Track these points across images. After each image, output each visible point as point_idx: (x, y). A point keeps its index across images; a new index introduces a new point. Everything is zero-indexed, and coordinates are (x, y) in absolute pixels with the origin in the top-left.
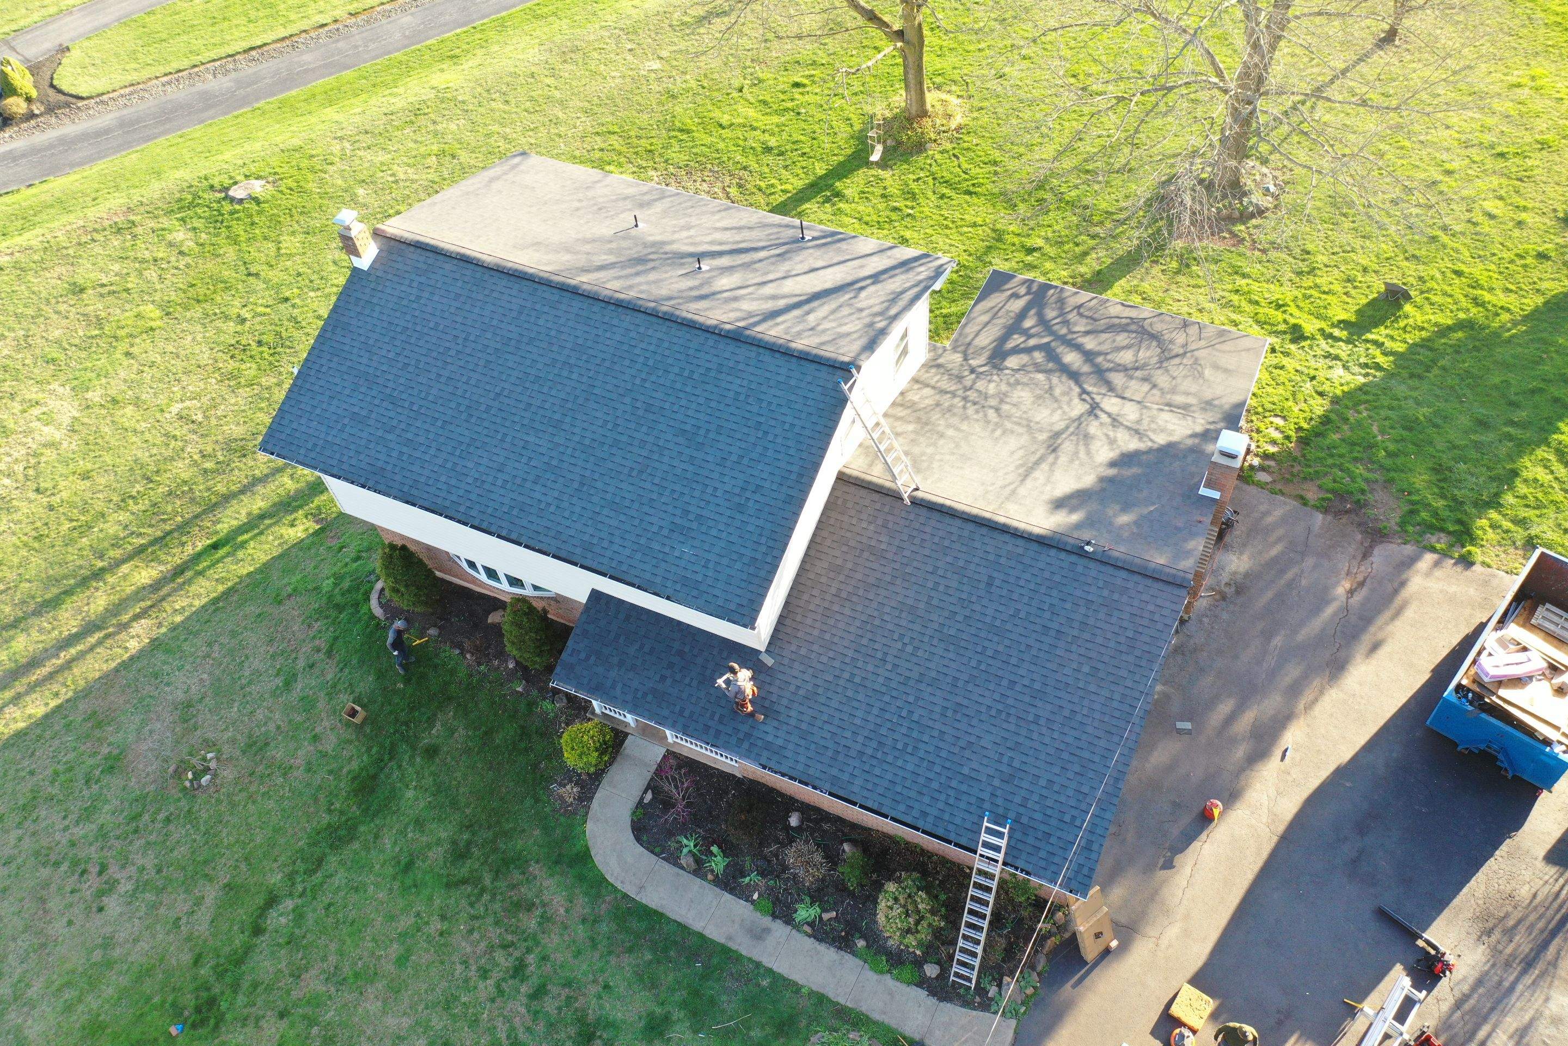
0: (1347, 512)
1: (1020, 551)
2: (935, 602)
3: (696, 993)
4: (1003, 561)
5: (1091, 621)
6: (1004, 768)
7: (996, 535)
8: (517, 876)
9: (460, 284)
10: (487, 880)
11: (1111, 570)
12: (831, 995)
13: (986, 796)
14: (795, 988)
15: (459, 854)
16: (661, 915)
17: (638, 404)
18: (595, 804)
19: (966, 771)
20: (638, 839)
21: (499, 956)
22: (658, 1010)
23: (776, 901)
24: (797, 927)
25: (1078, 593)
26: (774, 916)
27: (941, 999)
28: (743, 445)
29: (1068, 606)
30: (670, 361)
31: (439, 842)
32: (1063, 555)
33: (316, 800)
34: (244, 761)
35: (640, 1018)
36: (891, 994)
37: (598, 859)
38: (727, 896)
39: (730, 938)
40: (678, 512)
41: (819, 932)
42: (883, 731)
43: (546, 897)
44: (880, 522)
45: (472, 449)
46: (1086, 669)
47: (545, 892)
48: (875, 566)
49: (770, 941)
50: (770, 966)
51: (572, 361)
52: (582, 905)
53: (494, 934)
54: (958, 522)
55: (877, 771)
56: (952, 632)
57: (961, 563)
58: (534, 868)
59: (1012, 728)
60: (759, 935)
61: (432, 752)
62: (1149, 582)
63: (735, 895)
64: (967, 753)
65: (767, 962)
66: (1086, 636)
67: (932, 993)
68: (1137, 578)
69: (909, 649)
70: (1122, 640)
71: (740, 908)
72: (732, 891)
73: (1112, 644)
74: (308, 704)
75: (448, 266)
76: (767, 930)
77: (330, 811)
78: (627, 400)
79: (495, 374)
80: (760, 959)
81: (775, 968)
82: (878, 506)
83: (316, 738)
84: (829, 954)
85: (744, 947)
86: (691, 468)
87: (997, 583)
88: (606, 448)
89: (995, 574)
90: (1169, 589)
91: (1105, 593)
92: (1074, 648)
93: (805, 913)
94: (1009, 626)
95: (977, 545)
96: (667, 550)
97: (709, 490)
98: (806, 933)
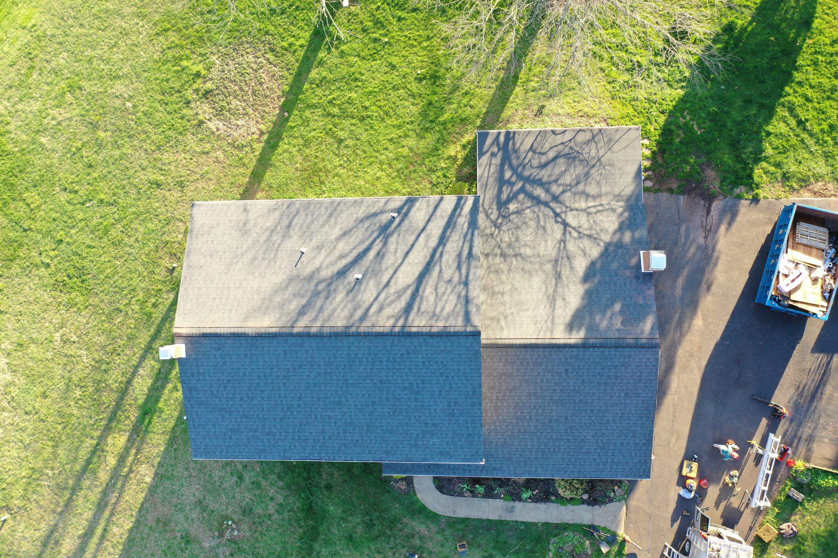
0: (694, 189)
1: (576, 353)
2: (544, 388)
3: (497, 542)
4: (569, 360)
5: (619, 374)
6: (600, 444)
7: (561, 349)
8: (400, 526)
9: (242, 349)
10: (388, 532)
11: (621, 349)
12: (550, 522)
13: (597, 457)
14: (535, 524)
15: (370, 525)
16: (468, 519)
17: (375, 381)
18: (416, 485)
19: (584, 450)
20: (442, 492)
22: (486, 554)
23: (512, 494)
24: (525, 501)
25: (609, 363)
26: (514, 500)
27: (593, 505)
28: (439, 386)
29: (606, 370)
30: (380, 356)
31: (358, 524)
32: (596, 349)
33: (292, 525)
34: (246, 519)
36: (573, 511)
37: (430, 508)
38: (491, 500)
39: (500, 516)
40: (423, 425)
41: (534, 499)
42: (542, 447)
43: (417, 529)
44: (503, 360)
45: (303, 427)
46: (623, 395)
48: (510, 380)
49: (517, 510)
51: (329, 371)
52: (434, 528)
54: (541, 350)
55: (546, 463)
56: (557, 398)
57: (550, 367)
58: (405, 520)
59: (598, 428)
60: (511, 510)
61: (329, 487)
62: (640, 349)
63: (494, 499)
64: (582, 444)
65: (520, 519)
66: (619, 381)
67: (589, 504)
68: (634, 349)
69: (540, 411)
70: (635, 377)
71: (498, 503)
72: (492, 498)
73: (631, 381)
74: (257, 485)
75: (229, 341)
76: (513, 507)
77: (301, 527)
78: (368, 381)
79: (292, 388)
80: (516, 519)
81: (523, 521)
82: (500, 354)
83: (272, 499)
84: (542, 506)
85: (508, 517)
86: (418, 404)
87: (570, 371)
88: (370, 407)
89: (568, 367)
90: (649, 350)
91: (622, 360)
92: (614, 387)
93: (525, 496)
94: (582, 388)
95: (555, 357)
96: (426, 443)
97: (433, 411)
98: (528, 502)
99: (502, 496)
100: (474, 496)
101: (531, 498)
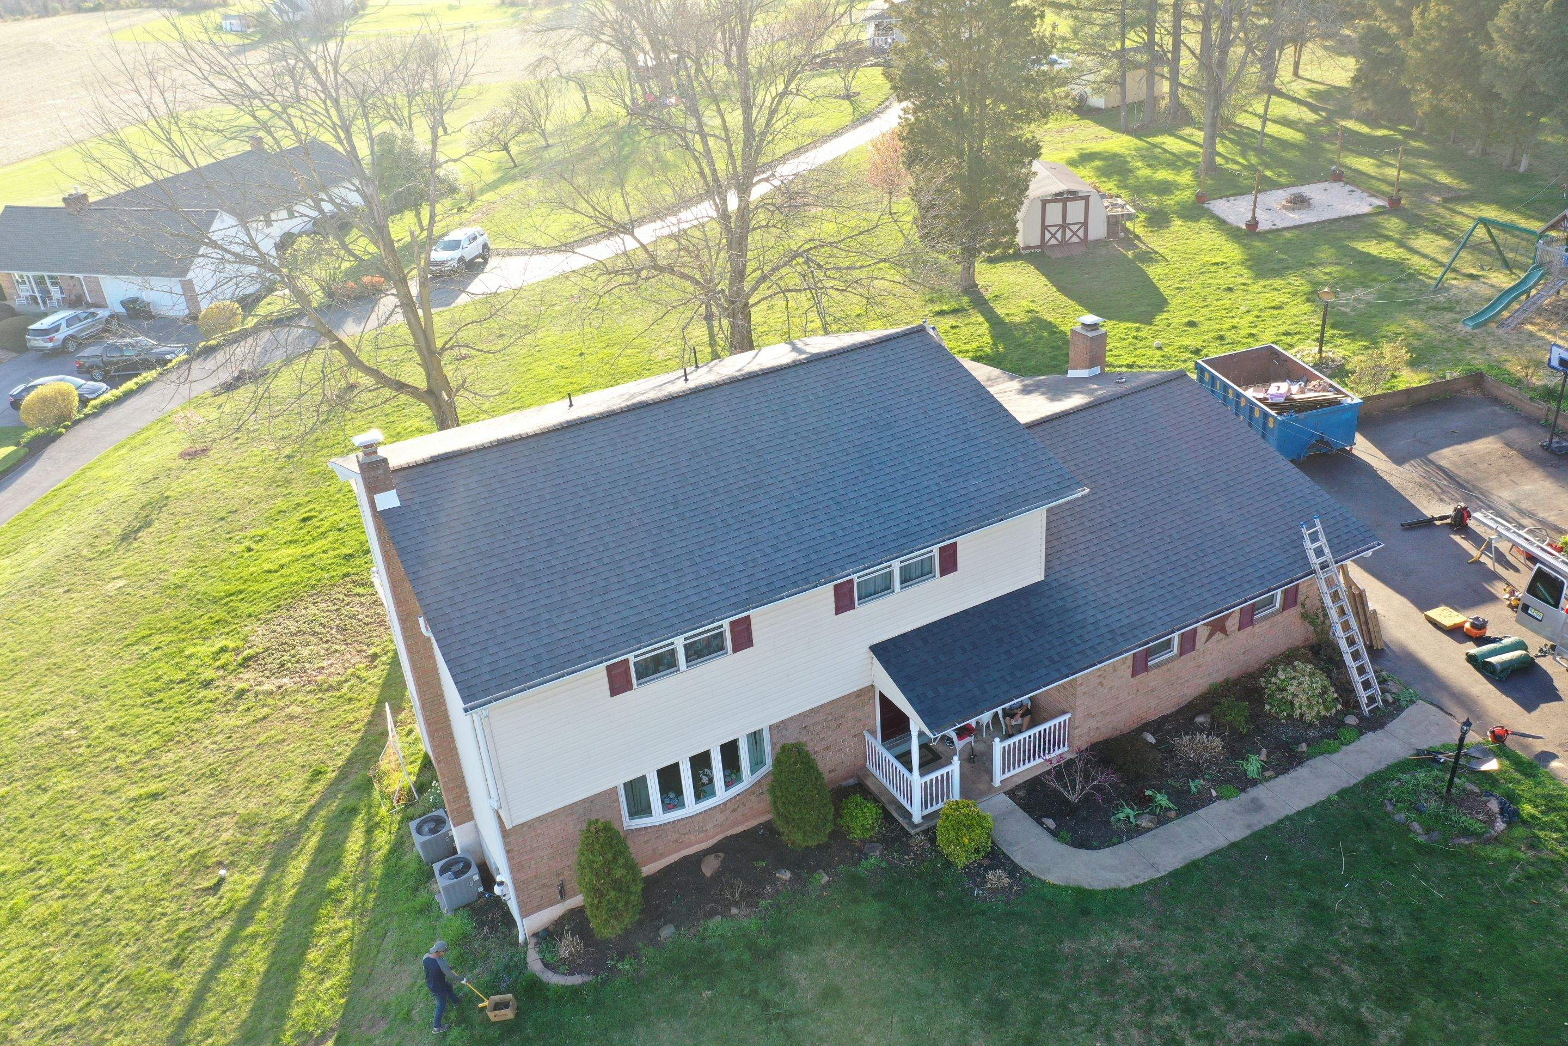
3: (1297, 872)
4: (1089, 428)
5: (1173, 422)
6: (1253, 520)
8: (1065, 967)
9: (522, 460)
10: (1051, 997)
11: (1144, 393)
12: (1346, 785)
14: (1325, 803)
15: (995, 1014)
16: (1194, 863)
17: (804, 434)
18: (1026, 865)
19: (1241, 538)
20: (1093, 848)
22: (1301, 907)
23: (1228, 782)
24: (1262, 780)
25: (1147, 414)
26: (1243, 790)
27: (1381, 727)
28: (916, 406)
29: (1152, 424)
30: (788, 398)
35: (1303, 926)
36: (1362, 752)
38: (1201, 812)
39: (1249, 826)
40: (934, 468)
41: (1276, 768)
42: (1174, 558)
45: (708, 549)
46: (1207, 444)
47: (1103, 949)
49: (1267, 802)
50: (1294, 811)
51: (709, 444)
52: (1140, 923)
53: (1126, 1016)
57: (1071, 446)
58: (1066, 947)
59: (1224, 498)
60: (1257, 807)
63: (1204, 806)
64: (1228, 529)
65: (1288, 811)
66: (1182, 429)
67: (1372, 730)
68: (1160, 388)
71: (1219, 809)
72: (1197, 807)
75: (493, 456)
76: (1255, 800)
78: (792, 437)
79: (651, 493)
80: (1283, 814)
81: (1299, 809)
84: (1302, 772)
85: (1264, 820)
86: (902, 441)
87: (1104, 440)
88: (821, 472)
89: (1096, 437)
91: (1158, 405)
92: (1187, 439)
93: (1253, 766)
97: (934, 443)
98: (1271, 778)
99: (1214, 794)
100: (1162, 820)
101: (1265, 769)
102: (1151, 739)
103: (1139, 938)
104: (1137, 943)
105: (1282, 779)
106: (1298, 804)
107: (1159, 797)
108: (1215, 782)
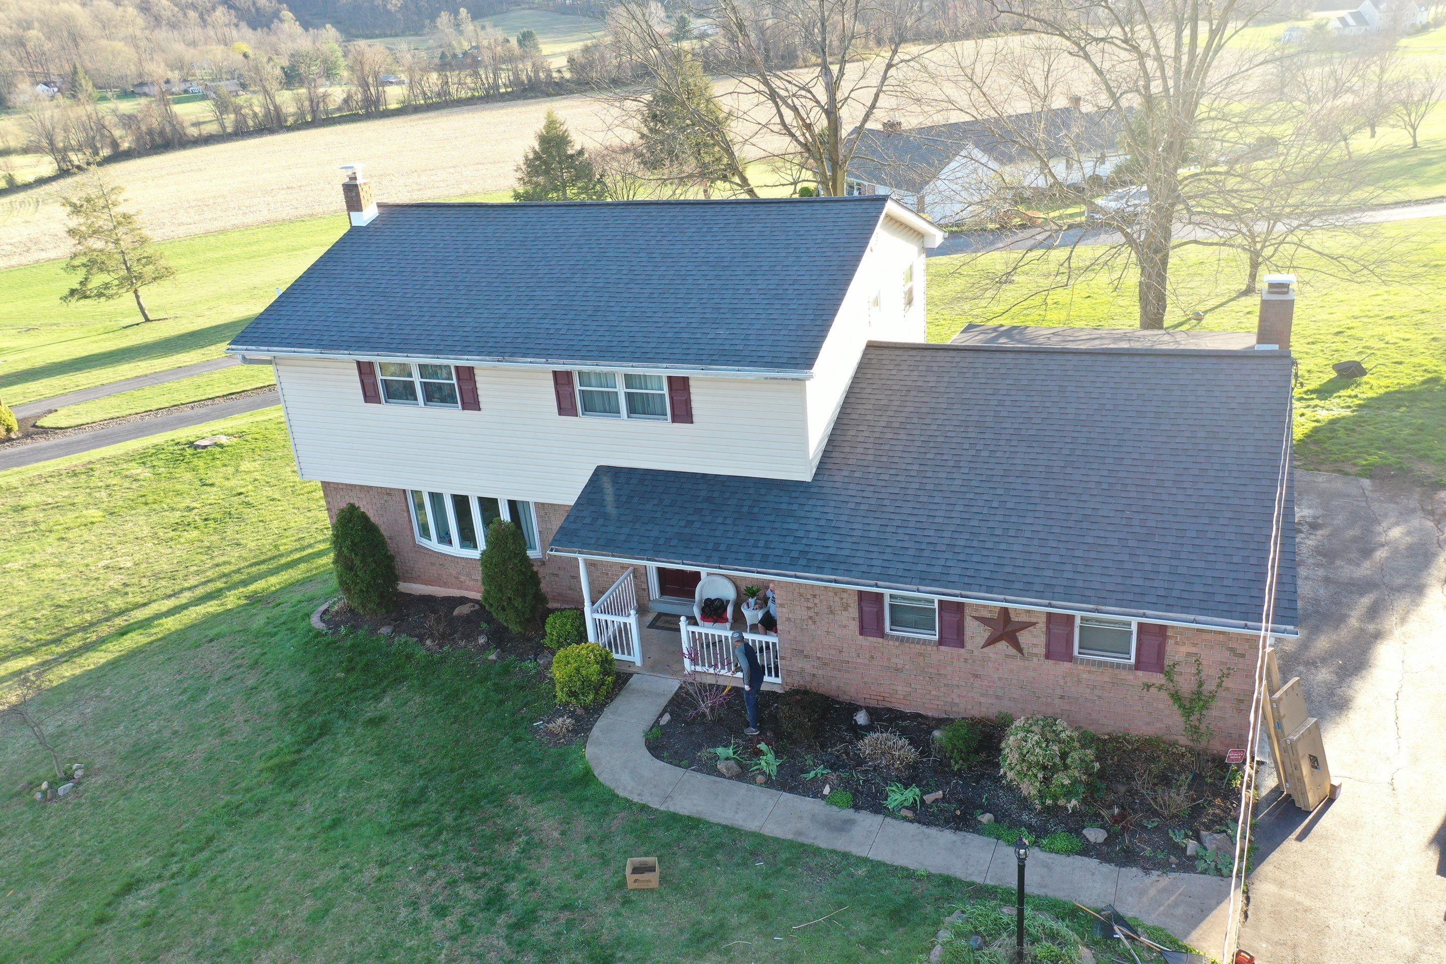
0: (1393, 476)
2: (1003, 414)
3: (761, 894)
4: (1070, 373)
5: (1191, 399)
6: (1137, 530)
8: (491, 809)
9: (461, 219)
10: (448, 819)
11: (1195, 360)
12: (961, 876)
14: (909, 874)
15: (407, 803)
16: (699, 820)
17: (654, 255)
18: (596, 732)
20: (657, 756)
21: (466, 890)
22: (708, 918)
23: (856, 793)
24: (892, 814)
25: (1166, 382)
26: (857, 808)
27: (1120, 865)
28: (774, 259)
29: (1159, 392)
30: (685, 226)
31: (382, 794)
33: (214, 784)
34: (122, 767)
35: (681, 931)
36: (1046, 866)
38: (786, 796)
39: (800, 834)
40: (708, 310)
41: (924, 815)
42: (973, 523)
43: (531, 823)
44: (922, 368)
46: (1201, 434)
47: (532, 819)
48: (926, 399)
49: (858, 832)
50: (864, 855)
52: (584, 825)
53: (457, 870)
56: (1032, 432)
57: (1023, 382)
58: (515, 799)
59: (1133, 495)
60: (840, 827)
62: (1244, 360)
63: (799, 794)
65: (859, 851)
66: (1191, 410)
67: (1104, 858)
68: (1228, 360)
69: (985, 453)
70: (1234, 406)
71: (807, 804)
72: (792, 790)
73: (1223, 411)
74: (218, 707)
75: (449, 212)
76: (852, 822)
78: (642, 255)
79: (498, 263)
80: (848, 849)
81: (871, 856)
82: (917, 358)
83: (224, 732)
84: (945, 837)
85: (823, 840)
86: (717, 282)
87: (1070, 389)
88: (621, 286)
89: (1066, 384)
90: (1267, 362)
91: (1197, 376)
92: (1180, 421)
93: (897, 796)
94: (1096, 418)
95: (1037, 366)
97: (742, 292)
98: (905, 819)
99: (827, 790)
100: (743, 775)
101: (913, 807)
102: (861, 718)
103: (563, 833)
104: (556, 834)
105: (914, 828)
106: (882, 853)
107: (770, 757)
108: (846, 784)
